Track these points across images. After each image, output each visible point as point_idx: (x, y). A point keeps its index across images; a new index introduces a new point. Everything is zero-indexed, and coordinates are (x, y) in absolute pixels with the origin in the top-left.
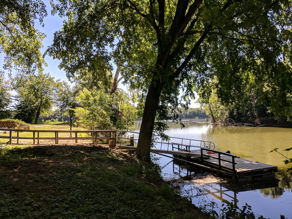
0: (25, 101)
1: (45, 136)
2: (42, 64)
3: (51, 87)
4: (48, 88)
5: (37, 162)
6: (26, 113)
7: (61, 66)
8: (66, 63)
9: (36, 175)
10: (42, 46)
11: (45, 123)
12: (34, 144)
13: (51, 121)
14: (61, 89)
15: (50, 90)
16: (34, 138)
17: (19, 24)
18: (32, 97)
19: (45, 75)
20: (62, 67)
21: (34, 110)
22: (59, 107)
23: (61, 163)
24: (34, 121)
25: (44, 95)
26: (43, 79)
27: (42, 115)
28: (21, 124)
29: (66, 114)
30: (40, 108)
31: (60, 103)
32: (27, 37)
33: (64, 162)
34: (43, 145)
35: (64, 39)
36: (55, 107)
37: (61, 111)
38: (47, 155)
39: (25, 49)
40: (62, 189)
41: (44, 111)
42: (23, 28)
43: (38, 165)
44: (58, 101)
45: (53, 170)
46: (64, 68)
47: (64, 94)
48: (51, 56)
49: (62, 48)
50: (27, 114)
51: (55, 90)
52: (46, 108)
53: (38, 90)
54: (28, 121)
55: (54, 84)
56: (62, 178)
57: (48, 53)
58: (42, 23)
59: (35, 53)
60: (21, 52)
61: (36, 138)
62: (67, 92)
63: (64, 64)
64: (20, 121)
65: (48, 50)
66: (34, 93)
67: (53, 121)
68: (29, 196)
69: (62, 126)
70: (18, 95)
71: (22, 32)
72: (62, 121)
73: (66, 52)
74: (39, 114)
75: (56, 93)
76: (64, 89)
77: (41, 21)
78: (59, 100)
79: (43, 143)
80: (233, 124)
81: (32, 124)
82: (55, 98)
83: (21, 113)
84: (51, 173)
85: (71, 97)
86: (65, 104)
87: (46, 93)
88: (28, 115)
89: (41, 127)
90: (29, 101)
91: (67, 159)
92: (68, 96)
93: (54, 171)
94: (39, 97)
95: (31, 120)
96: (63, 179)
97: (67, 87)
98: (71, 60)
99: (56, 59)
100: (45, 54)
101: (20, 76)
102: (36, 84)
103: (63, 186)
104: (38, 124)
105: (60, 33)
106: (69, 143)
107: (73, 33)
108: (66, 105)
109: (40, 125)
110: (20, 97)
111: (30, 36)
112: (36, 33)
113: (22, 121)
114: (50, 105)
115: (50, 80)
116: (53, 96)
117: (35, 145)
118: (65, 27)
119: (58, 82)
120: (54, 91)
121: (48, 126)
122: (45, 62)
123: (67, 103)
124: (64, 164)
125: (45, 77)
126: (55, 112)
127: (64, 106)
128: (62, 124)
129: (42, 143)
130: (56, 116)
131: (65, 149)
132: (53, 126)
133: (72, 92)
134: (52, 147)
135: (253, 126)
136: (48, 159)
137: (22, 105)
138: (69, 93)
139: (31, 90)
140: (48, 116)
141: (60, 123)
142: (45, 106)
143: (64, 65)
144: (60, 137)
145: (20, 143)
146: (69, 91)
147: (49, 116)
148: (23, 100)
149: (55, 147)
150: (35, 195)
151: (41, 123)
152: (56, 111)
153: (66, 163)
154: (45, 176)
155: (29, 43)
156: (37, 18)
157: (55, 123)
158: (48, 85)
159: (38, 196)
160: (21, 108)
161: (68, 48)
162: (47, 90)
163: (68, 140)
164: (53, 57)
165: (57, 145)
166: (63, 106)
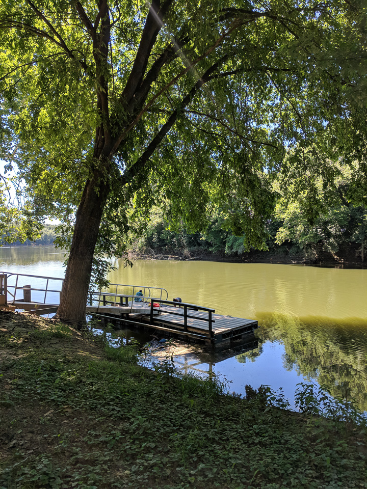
80: (153, 255)
135: (180, 260)
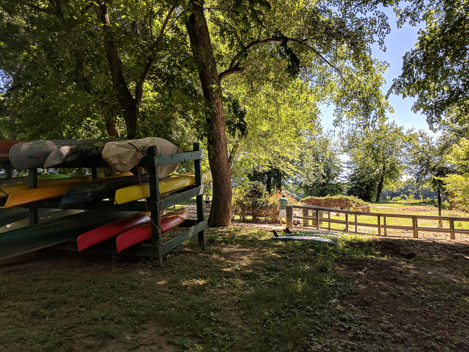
0: (360, 169)
1: (395, 223)
2: (386, 110)
3: (399, 143)
4: (393, 146)
5: (389, 266)
6: (363, 186)
7: (416, 108)
8: (426, 100)
9: (392, 286)
10: (384, 82)
11: (391, 201)
12: (379, 235)
13: (402, 198)
14: (416, 144)
15: (397, 148)
16: (379, 226)
17: (351, 59)
18: (370, 161)
19: (388, 125)
20: (418, 109)
21: (374, 182)
22: (413, 174)
23: (430, 273)
24: (374, 199)
25: (388, 157)
26: (386, 132)
27: (385, 188)
28: (357, 204)
29: (427, 186)
30: (382, 178)
31: (416, 168)
32: (362, 74)
33: (435, 271)
34: (394, 238)
35: (421, 60)
36: (406, 175)
37: (417, 182)
38: (403, 255)
39: (359, 92)
40: (439, 320)
41: (389, 183)
42: (356, 62)
43: (391, 269)
44: (411, 166)
45: (418, 283)
46: (422, 110)
47: (421, 153)
48: (399, 94)
49: (418, 77)
50: (364, 188)
51: (405, 148)
52: (391, 176)
53: (378, 150)
54: (367, 198)
55: (404, 138)
56: (435, 299)
57: (394, 90)
58: (383, 46)
59: (375, 96)
60: (355, 98)
61: (382, 227)
62: (427, 149)
63: (422, 103)
64: (356, 198)
65: (394, 86)
66: (372, 156)
67: (404, 198)
68: (386, 317)
69: (421, 207)
70: (351, 160)
71: (355, 68)
72: (420, 198)
73: (425, 81)
74: (382, 188)
75: (407, 153)
76: (422, 144)
77: (381, 43)
78: (413, 163)
79: (394, 234)
81: (372, 202)
82: (407, 161)
83: (356, 186)
84: (414, 286)
85: (435, 156)
86: (425, 169)
87: (391, 153)
88: (366, 188)
89: (386, 207)
90: (366, 169)
91: (439, 266)
92: (430, 155)
93: (420, 284)
94: (380, 161)
95: (370, 197)
96: (437, 301)
97: (427, 140)
98: (434, 94)
99: (408, 97)
100: (390, 92)
101: (352, 133)
102: (375, 141)
103: (439, 314)
104: (380, 203)
105: (413, 54)
106: (438, 238)
107: (436, 47)
108: (426, 171)
109: (383, 204)
110: (353, 163)
111: (366, 71)
112: (374, 66)
113: (359, 198)
114: (397, 172)
115: (396, 132)
116: (402, 157)
117: (382, 237)
118: (422, 40)
119: (409, 134)
120: (404, 150)
121: (396, 207)
122: (389, 107)
123: (427, 168)
124: (435, 275)
125: (388, 128)
126: (408, 183)
127: (423, 173)
128: (420, 204)
129: (390, 235)
130: (408, 190)
131: (433, 248)
132: (405, 207)
133: (437, 147)
134: (410, 243)
136: (405, 262)
137: (357, 174)
138: (432, 149)
139: (369, 151)
140: (395, 191)
141: (417, 201)
142: (390, 175)
143: (421, 106)
144: (420, 226)
145: (359, 232)
146: (430, 147)
147: (397, 190)
148: (357, 168)
149: (414, 244)
150: (393, 318)
151: (386, 202)
152: (408, 181)
153: (439, 273)
154: (406, 290)
155: (365, 82)
156: (375, 41)
157: (407, 202)
158: (394, 140)
159: (399, 321)
160: (355, 179)
161: (429, 74)
162: (393, 148)
163: (435, 233)
164: (402, 95)
165: (416, 239)
166: (421, 172)
